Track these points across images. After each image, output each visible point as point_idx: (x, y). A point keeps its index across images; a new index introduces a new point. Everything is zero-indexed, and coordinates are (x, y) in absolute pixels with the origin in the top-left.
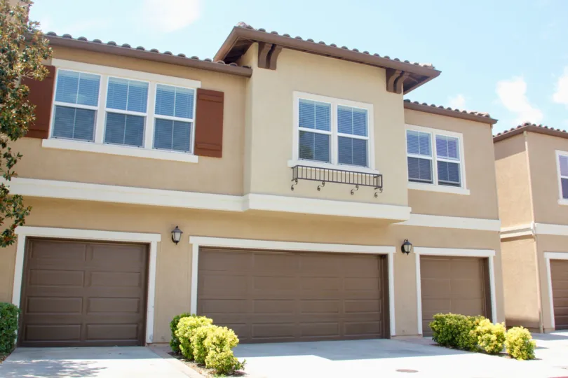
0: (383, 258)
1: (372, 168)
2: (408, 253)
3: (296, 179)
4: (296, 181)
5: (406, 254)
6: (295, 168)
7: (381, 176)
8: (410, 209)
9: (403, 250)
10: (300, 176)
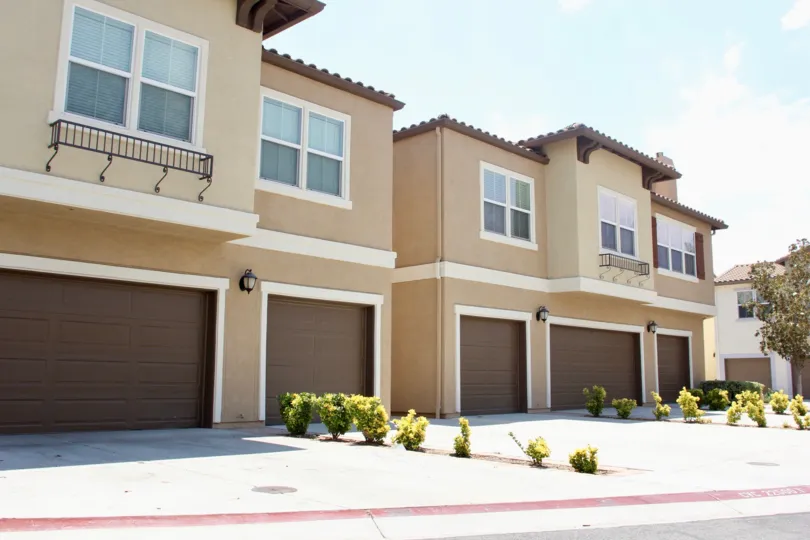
0: (210, 296)
1: (199, 143)
2: (249, 290)
3: (55, 145)
4: (56, 149)
5: (246, 292)
6: (56, 125)
7: (211, 157)
8: (256, 218)
9: (242, 287)
10: (62, 140)
